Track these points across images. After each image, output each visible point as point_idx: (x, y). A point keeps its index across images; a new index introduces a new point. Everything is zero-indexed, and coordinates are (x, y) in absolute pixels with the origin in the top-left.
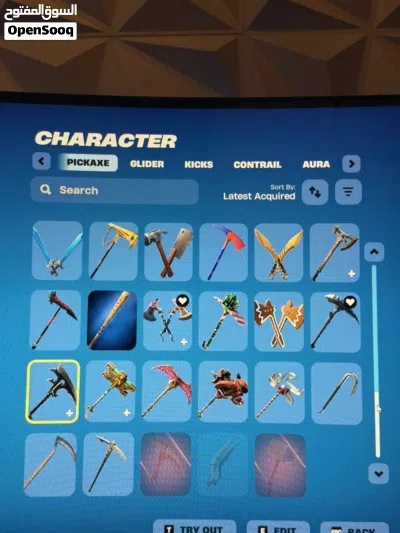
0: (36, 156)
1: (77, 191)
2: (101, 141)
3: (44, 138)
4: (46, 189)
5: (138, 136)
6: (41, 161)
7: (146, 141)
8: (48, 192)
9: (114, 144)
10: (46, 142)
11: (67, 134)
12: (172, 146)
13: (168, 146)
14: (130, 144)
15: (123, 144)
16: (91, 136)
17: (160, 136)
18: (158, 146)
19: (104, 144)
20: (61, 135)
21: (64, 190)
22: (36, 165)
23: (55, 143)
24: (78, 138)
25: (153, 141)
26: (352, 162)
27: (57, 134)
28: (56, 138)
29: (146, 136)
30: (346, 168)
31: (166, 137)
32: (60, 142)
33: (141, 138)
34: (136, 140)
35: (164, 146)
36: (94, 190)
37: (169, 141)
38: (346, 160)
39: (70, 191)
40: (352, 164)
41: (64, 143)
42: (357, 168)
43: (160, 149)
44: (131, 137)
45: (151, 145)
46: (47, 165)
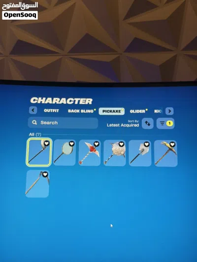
0: (31, 108)
1: (49, 123)
2: (59, 101)
3: (34, 100)
4: (35, 122)
5: (75, 99)
6: (33, 110)
7: (79, 101)
8: (36, 123)
9: (65, 103)
10: (36, 102)
11: (44, 99)
12: (90, 103)
13: (88, 103)
14: (72, 103)
15: (68, 102)
16: (55, 99)
17: (85, 99)
18: (84, 103)
19: (61, 103)
20: (42, 99)
21: (42, 123)
22: (31, 112)
23: (39, 102)
24: (49, 100)
25: (82, 101)
26: (170, 110)
27: (40, 98)
28: (40, 100)
29: (79, 99)
30: (167, 113)
31: (88, 99)
32: (41, 102)
33: (77, 100)
34: (75, 101)
35: (87, 103)
36: (56, 123)
37: (89, 101)
38: (167, 109)
39: (45, 123)
40: (170, 111)
41: (43, 102)
42: (172, 113)
43: (85, 105)
44: (72, 99)
45: (81, 103)
46: (35, 112)
